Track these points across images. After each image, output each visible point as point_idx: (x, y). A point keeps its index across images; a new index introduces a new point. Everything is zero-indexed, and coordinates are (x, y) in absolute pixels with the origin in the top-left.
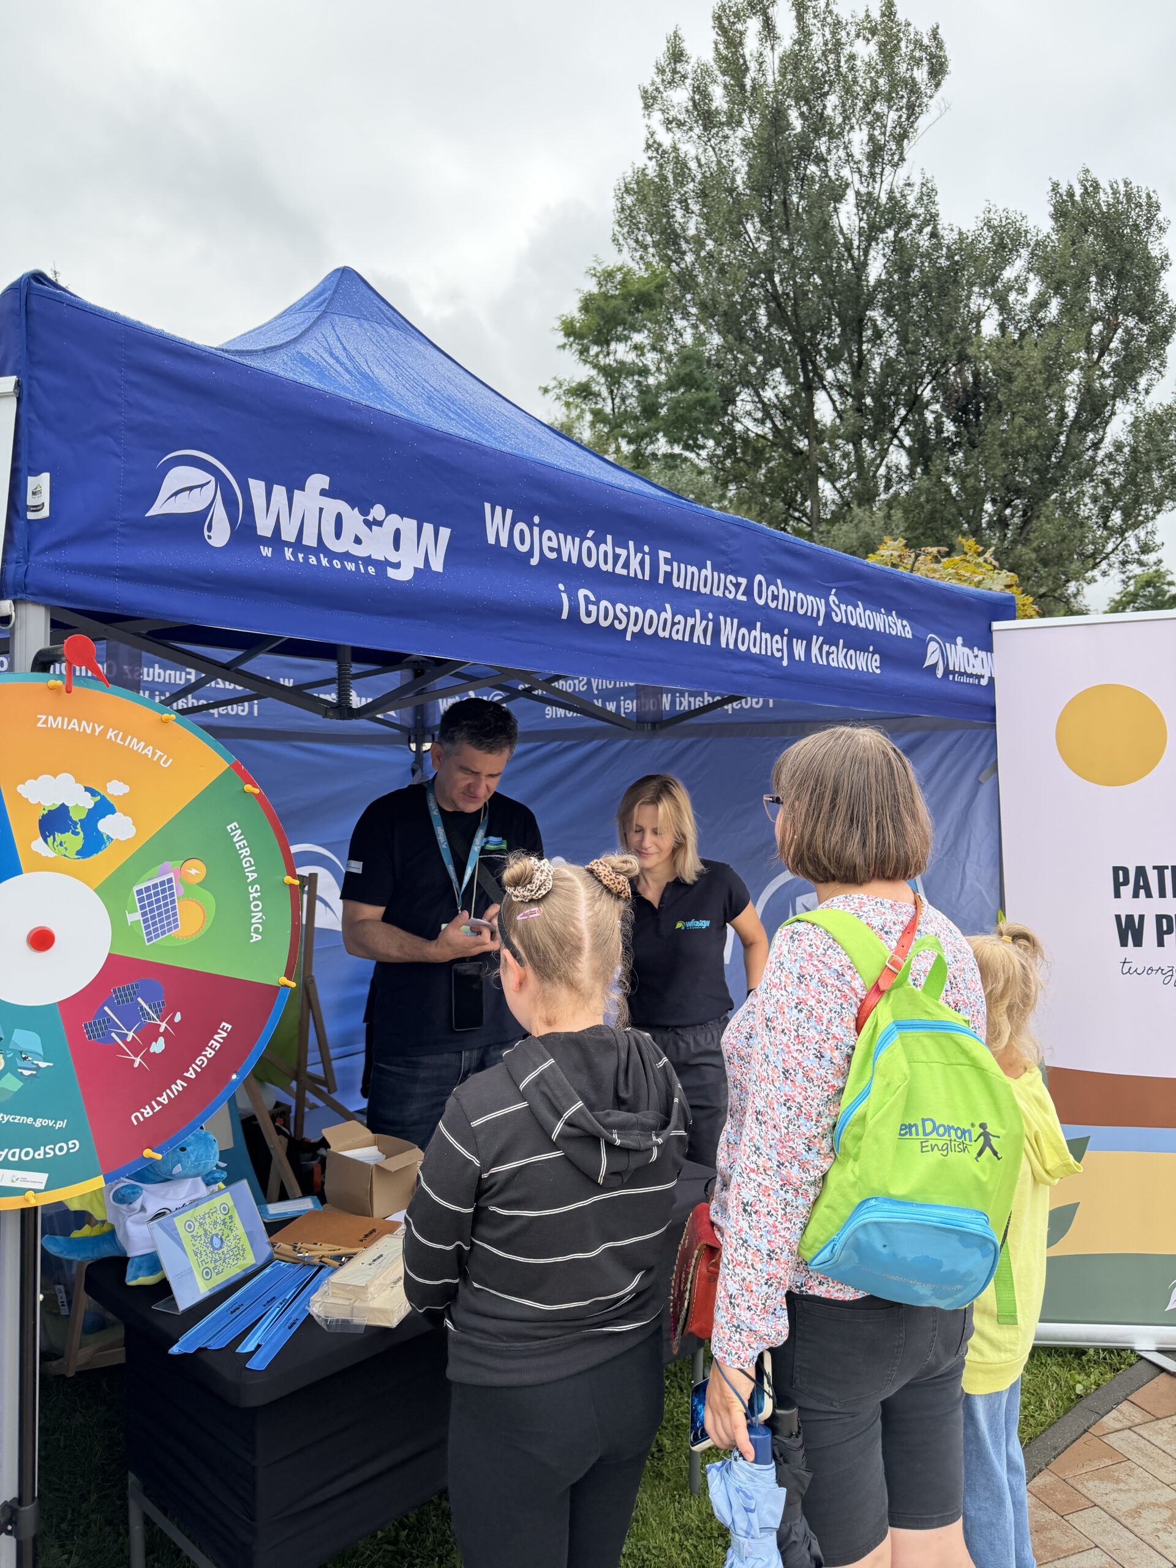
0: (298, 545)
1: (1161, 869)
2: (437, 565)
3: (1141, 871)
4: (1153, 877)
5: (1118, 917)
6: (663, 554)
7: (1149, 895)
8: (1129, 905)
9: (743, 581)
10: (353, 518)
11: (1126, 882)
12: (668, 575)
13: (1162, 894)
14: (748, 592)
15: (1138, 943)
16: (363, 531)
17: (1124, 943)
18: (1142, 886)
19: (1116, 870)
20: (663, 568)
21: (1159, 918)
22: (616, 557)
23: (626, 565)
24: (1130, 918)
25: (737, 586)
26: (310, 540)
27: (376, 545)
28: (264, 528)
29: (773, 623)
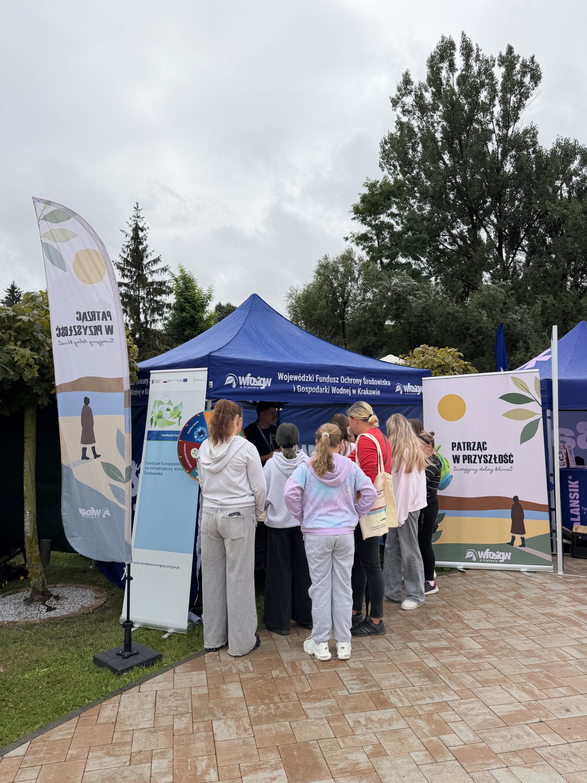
0: (246, 386)
1: (464, 443)
2: (269, 385)
3: (459, 444)
4: (462, 445)
5: (453, 456)
6: (317, 376)
7: (461, 450)
8: (456, 452)
9: (338, 378)
10: (255, 379)
11: (455, 446)
12: (318, 380)
13: (464, 450)
14: (339, 380)
15: (458, 462)
16: (256, 381)
17: (454, 462)
18: (459, 448)
19: (453, 443)
20: (317, 378)
21: (464, 456)
22: (306, 378)
23: (308, 379)
24: (456, 456)
25: (336, 380)
26: (248, 384)
27: (259, 384)
28: (241, 384)
29: (346, 386)
